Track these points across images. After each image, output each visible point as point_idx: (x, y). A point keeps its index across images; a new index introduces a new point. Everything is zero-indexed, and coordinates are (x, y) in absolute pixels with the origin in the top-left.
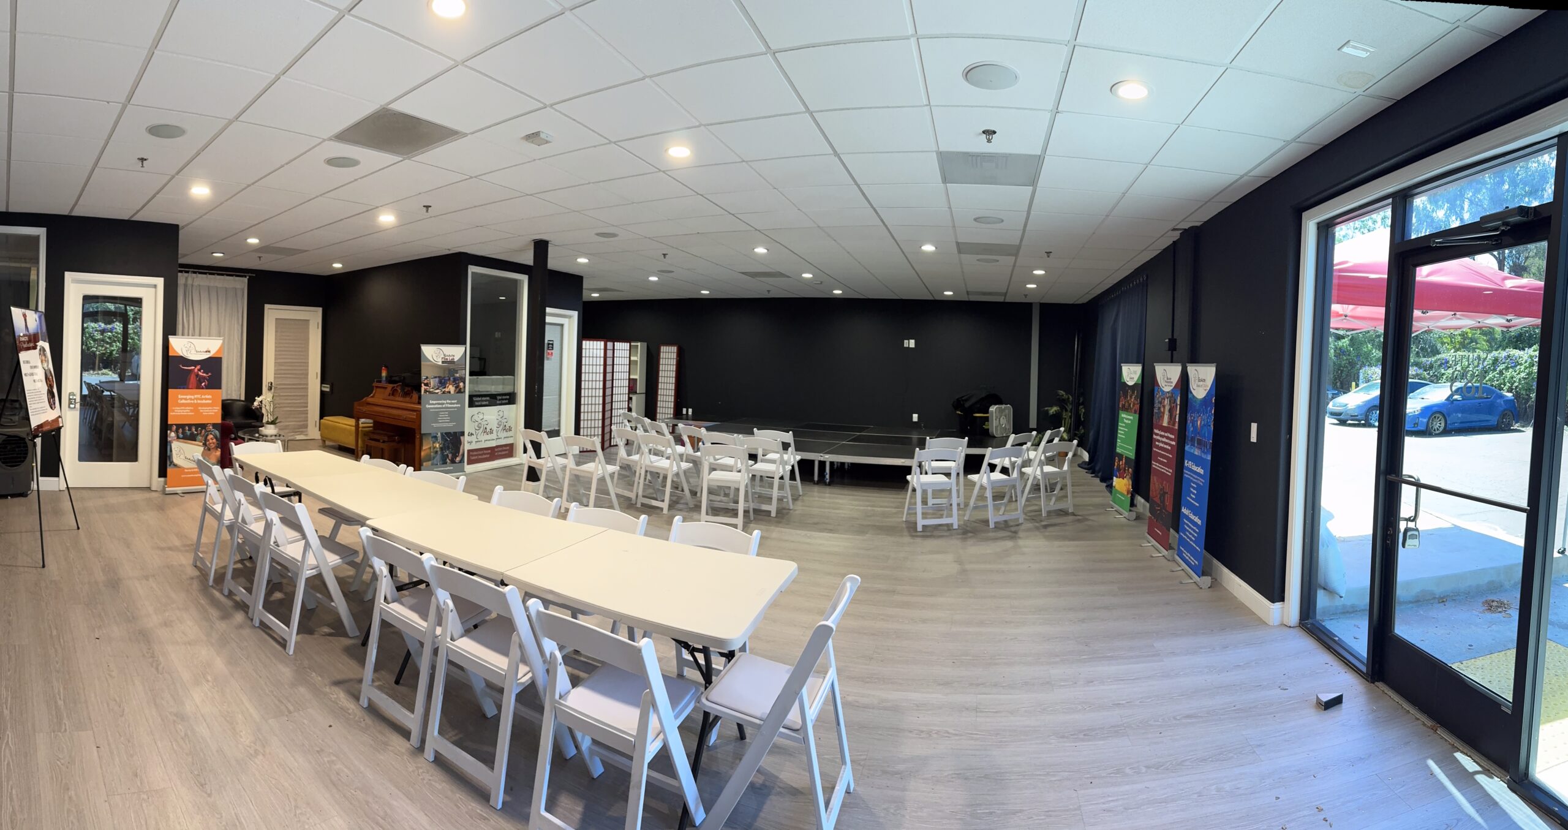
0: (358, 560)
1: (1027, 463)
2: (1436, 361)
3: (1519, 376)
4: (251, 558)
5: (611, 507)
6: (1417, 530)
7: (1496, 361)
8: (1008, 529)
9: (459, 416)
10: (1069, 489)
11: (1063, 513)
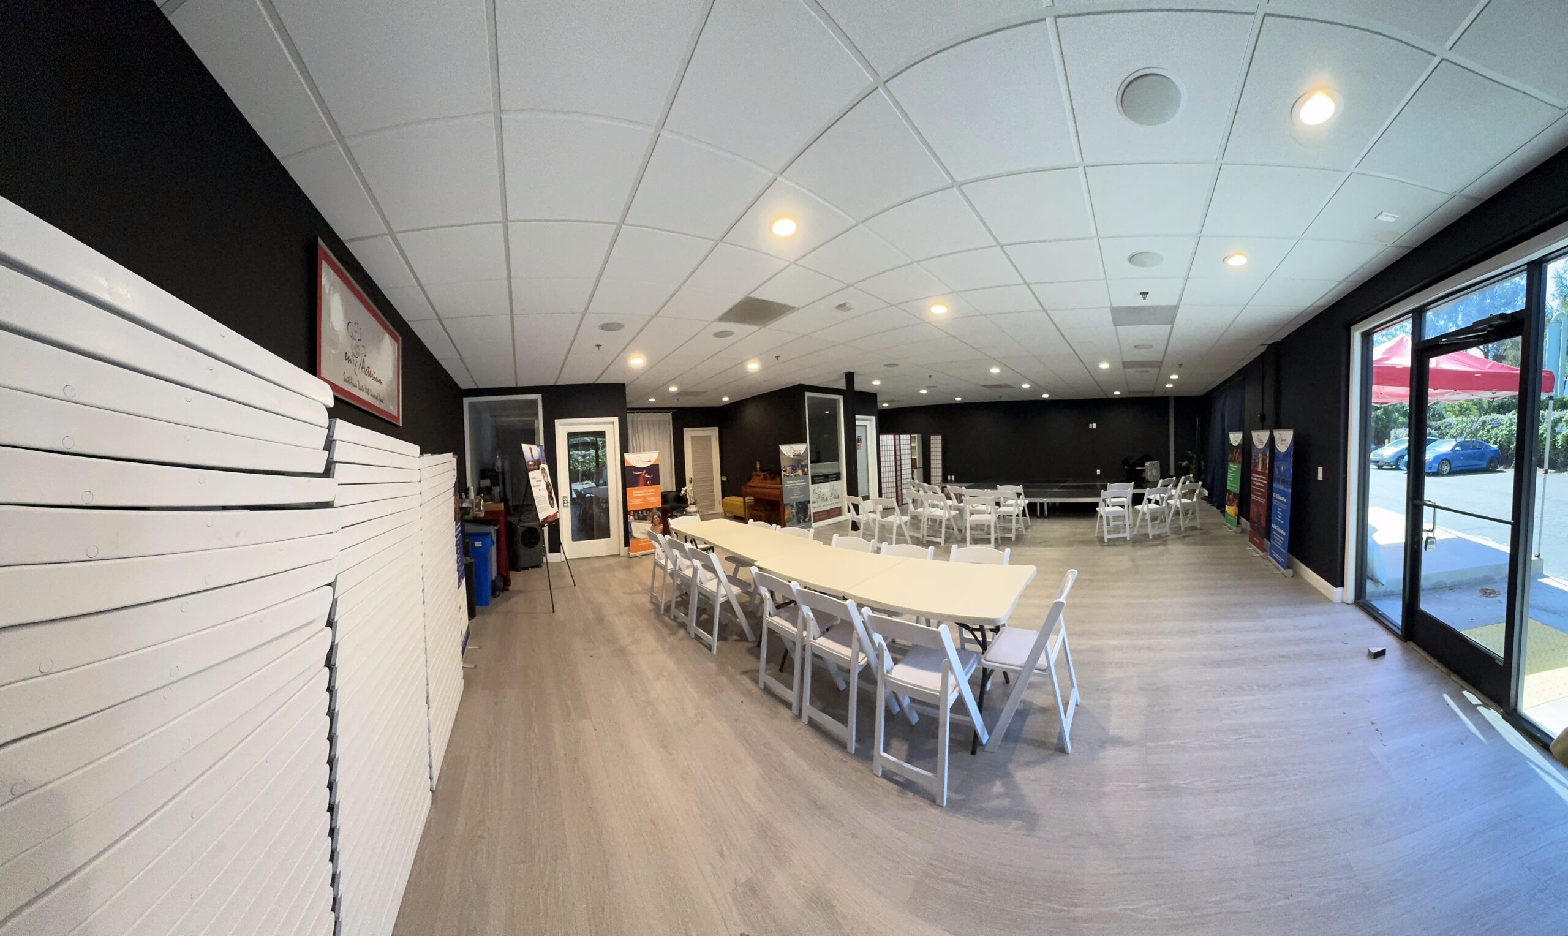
0: (751, 589)
1: (1171, 497)
2: (1442, 424)
3: (1501, 433)
4: (686, 593)
5: (906, 542)
6: (1434, 538)
7: (1484, 423)
8: (1160, 539)
9: (805, 490)
10: (1197, 513)
11: (1193, 528)
